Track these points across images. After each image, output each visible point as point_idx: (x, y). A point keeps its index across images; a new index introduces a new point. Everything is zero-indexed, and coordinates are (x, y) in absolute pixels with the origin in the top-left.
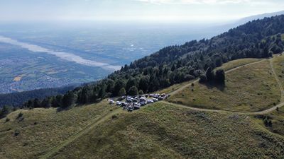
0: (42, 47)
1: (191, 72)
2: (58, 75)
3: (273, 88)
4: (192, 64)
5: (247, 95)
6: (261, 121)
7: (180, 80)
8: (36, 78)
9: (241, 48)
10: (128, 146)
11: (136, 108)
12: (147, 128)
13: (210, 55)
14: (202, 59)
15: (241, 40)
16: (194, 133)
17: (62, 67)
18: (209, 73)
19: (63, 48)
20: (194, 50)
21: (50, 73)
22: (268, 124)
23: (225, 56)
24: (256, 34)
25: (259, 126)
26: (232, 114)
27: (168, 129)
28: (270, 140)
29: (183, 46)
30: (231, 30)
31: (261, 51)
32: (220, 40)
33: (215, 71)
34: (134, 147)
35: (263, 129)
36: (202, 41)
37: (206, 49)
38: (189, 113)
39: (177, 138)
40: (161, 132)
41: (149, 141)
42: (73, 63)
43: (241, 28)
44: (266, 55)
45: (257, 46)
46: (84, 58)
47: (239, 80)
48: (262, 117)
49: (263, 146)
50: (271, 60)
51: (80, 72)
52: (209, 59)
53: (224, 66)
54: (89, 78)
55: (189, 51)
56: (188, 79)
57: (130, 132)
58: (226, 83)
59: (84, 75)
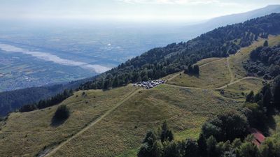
0: (16, 46)
1: (179, 67)
2: (38, 75)
3: (227, 76)
4: (177, 62)
5: (212, 80)
6: (219, 92)
7: (172, 72)
8: (15, 78)
9: (209, 50)
10: (152, 105)
11: (151, 87)
12: (160, 97)
13: (189, 56)
14: (183, 58)
15: (209, 44)
16: (184, 98)
17: (40, 67)
18: (190, 67)
19: (38, 47)
20: (175, 51)
21: (27, 73)
22: (222, 93)
23: (198, 56)
24: (220, 39)
25: (218, 94)
26: (204, 90)
27: (170, 97)
28: (223, 100)
29: (166, 48)
30: (202, 35)
31: (222, 52)
32: (195, 44)
33: (193, 66)
34: (155, 104)
35: (220, 95)
36: (181, 44)
37: (184, 50)
38: (180, 90)
39: (175, 101)
40: (167, 99)
41: (162, 102)
42: (50, 63)
43: (209, 34)
44: (225, 56)
45: (219, 49)
46: (62, 57)
47: (208, 71)
48: (219, 90)
49: (219, 103)
50: (228, 58)
51: (59, 71)
52: (189, 58)
53: (198, 63)
54: (69, 77)
55: (171, 51)
56: (177, 71)
57: (151, 98)
58: (200, 73)
59: (64, 75)
